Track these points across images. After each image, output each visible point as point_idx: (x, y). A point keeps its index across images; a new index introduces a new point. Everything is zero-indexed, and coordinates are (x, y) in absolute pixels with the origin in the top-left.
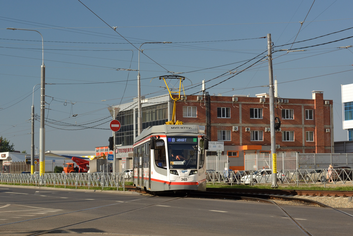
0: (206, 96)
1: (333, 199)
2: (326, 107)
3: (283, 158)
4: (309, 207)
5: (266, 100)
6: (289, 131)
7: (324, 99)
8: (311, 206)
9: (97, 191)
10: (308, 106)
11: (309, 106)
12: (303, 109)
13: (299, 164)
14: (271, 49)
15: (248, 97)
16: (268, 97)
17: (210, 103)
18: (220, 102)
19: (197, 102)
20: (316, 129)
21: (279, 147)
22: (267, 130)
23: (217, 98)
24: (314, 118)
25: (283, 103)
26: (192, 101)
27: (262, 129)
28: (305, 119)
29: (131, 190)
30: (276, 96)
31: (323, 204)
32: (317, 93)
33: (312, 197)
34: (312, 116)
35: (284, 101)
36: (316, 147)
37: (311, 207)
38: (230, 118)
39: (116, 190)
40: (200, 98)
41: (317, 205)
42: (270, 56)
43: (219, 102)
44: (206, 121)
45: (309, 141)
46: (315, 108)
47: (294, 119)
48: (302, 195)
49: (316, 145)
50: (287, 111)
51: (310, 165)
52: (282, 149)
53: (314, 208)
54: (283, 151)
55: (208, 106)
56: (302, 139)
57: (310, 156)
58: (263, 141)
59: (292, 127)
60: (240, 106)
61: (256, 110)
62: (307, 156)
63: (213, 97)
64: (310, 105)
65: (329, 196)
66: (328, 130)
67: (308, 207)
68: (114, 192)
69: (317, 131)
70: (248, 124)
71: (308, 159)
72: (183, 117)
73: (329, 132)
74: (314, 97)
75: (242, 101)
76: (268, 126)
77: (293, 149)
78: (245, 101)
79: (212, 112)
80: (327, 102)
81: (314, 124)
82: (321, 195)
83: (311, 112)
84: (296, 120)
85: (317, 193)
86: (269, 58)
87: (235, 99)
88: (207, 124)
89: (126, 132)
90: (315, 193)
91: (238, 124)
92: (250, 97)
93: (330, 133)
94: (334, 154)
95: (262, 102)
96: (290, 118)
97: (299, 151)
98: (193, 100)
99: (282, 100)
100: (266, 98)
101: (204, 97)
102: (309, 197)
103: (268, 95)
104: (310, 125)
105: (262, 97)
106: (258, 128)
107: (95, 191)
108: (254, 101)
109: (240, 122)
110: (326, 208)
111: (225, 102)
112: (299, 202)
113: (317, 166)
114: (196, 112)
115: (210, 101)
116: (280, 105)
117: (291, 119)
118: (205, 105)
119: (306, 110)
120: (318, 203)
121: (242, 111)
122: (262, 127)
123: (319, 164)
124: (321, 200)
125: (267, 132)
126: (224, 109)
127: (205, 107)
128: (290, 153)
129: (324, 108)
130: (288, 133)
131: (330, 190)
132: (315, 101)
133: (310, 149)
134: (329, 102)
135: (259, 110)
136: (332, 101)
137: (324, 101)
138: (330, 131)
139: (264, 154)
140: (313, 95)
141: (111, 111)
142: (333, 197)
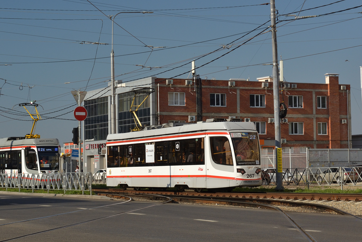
0: (197, 80)
1: (353, 204)
2: (342, 93)
3: (290, 155)
4: (324, 215)
5: (269, 85)
6: (298, 123)
7: (340, 83)
8: (326, 213)
9: (58, 195)
10: (320, 92)
11: (322, 92)
12: (314, 96)
13: (309, 162)
14: (274, 18)
15: (247, 80)
16: (272, 81)
17: (201, 88)
18: (214, 87)
19: (185, 87)
20: (330, 120)
21: (285, 142)
22: (270, 121)
23: (209, 82)
24: (328, 107)
25: (290, 88)
26: (179, 86)
27: (265, 120)
28: (316, 108)
29: (101, 194)
30: (281, 79)
31: (341, 211)
32: (331, 76)
33: (326, 201)
34: (325, 105)
35: (291, 86)
36: (330, 142)
37: (326, 215)
38: (226, 106)
39: (81, 194)
40: (189, 83)
41: (334, 212)
42: (274, 27)
43: (212, 87)
44: (197, 110)
45: (321, 134)
46: (329, 95)
47: (303, 107)
48: (313, 200)
49: (330, 139)
50: (295, 98)
51: (323, 163)
52: (289, 144)
53: (330, 215)
54: (291, 146)
55: (198, 92)
56: (313, 132)
57: (323, 152)
58: (266, 134)
59: (301, 118)
60: (238, 92)
61: (257, 97)
62: (320, 151)
63: (205, 80)
64: (323, 90)
65: (347, 200)
66: (344, 121)
67: (322, 215)
68: (79, 196)
69: (331, 122)
70: (247, 114)
71: (321, 155)
72: (169, 105)
73: (345, 124)
74: (327, 81)
75: (240, 86)
76: (272, 116)
77: (302, 144)
78: (244, 86)
79: (204, 100)
80: (343, 87)
81: (328, 114)
82: (338, 200)
83: (323, 99)
84: (306, 109)
85: (333, 197)
86: (272, 29)
87: (232, 84)
88: (198, 114)
89: (99, 124)
90: (330, 197)
91: (235, 114)
92: (251, 81)
93: (347, 125)
94: (352, 149)
95: (265, 87)
96: (298, 107)
97: (310, 146)
98: (180, 84)
99: (289, 84)
100: (269, 82)
101: (195, 82)
102: (323, 202)
103: (271, 78)
104: (323, 114)
105: (265, 81)
106: (260, 118)
107: (55, 195)
108: (255, 86)
109: (238, 111)
110: (346, 216)
111: (219, 87)
112: (310, 208)
113: (332, 164)
114: (184, 100)
115: (201, 86)
116: (286, 91)
117: (300, 107)
118: (195, 91)
119: (317, 96)
120: (335, 209)
121: (240, 98)
122: (265, 117)
123: (334, 162)
124: (338, 206)
125: (271, 123)
126: (218, 96)
127: (196, 93)
128: (298, 149)
129: (340, 94)
130: (296, 124)
131: (349, 193)
132: (329, 86)
133: (323, 144)
134: (345, 87)
135: (261, 96)
136: (350, 85)
137: (340, 86)
138: (347, 122)
139: (267, 150)
140: (326, 78)
141: (75, 95)
142: (352, 202)
